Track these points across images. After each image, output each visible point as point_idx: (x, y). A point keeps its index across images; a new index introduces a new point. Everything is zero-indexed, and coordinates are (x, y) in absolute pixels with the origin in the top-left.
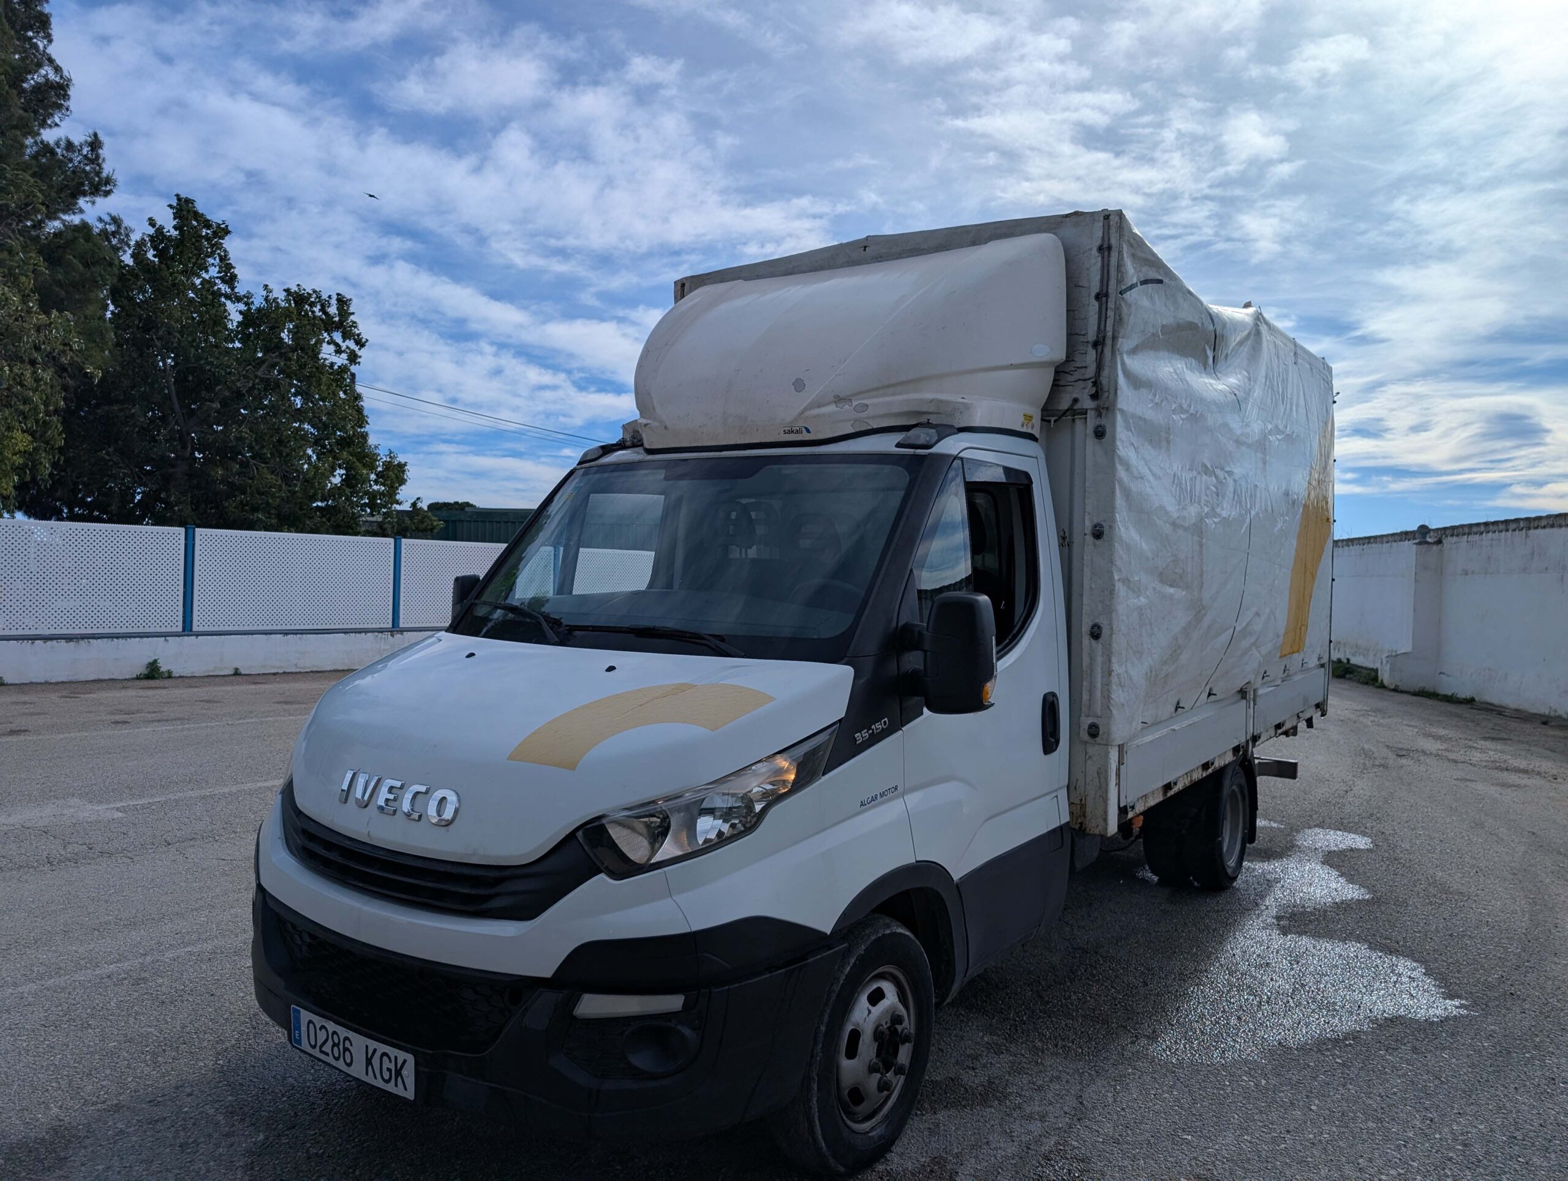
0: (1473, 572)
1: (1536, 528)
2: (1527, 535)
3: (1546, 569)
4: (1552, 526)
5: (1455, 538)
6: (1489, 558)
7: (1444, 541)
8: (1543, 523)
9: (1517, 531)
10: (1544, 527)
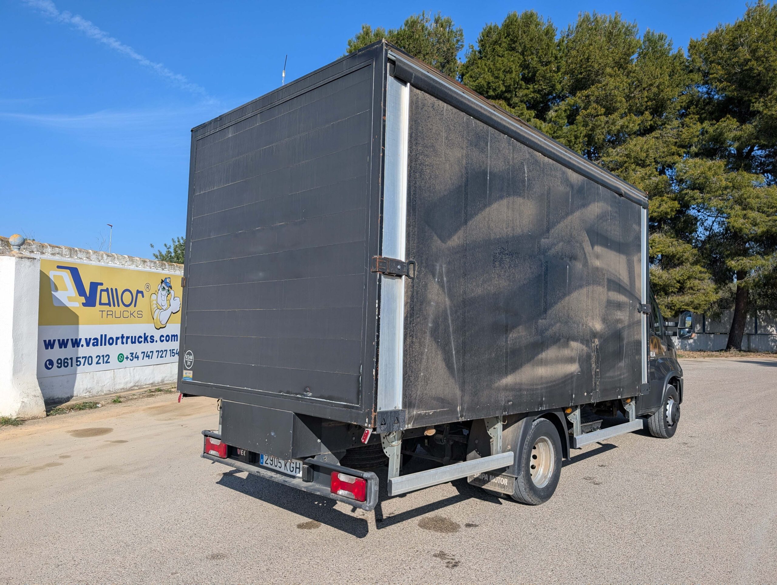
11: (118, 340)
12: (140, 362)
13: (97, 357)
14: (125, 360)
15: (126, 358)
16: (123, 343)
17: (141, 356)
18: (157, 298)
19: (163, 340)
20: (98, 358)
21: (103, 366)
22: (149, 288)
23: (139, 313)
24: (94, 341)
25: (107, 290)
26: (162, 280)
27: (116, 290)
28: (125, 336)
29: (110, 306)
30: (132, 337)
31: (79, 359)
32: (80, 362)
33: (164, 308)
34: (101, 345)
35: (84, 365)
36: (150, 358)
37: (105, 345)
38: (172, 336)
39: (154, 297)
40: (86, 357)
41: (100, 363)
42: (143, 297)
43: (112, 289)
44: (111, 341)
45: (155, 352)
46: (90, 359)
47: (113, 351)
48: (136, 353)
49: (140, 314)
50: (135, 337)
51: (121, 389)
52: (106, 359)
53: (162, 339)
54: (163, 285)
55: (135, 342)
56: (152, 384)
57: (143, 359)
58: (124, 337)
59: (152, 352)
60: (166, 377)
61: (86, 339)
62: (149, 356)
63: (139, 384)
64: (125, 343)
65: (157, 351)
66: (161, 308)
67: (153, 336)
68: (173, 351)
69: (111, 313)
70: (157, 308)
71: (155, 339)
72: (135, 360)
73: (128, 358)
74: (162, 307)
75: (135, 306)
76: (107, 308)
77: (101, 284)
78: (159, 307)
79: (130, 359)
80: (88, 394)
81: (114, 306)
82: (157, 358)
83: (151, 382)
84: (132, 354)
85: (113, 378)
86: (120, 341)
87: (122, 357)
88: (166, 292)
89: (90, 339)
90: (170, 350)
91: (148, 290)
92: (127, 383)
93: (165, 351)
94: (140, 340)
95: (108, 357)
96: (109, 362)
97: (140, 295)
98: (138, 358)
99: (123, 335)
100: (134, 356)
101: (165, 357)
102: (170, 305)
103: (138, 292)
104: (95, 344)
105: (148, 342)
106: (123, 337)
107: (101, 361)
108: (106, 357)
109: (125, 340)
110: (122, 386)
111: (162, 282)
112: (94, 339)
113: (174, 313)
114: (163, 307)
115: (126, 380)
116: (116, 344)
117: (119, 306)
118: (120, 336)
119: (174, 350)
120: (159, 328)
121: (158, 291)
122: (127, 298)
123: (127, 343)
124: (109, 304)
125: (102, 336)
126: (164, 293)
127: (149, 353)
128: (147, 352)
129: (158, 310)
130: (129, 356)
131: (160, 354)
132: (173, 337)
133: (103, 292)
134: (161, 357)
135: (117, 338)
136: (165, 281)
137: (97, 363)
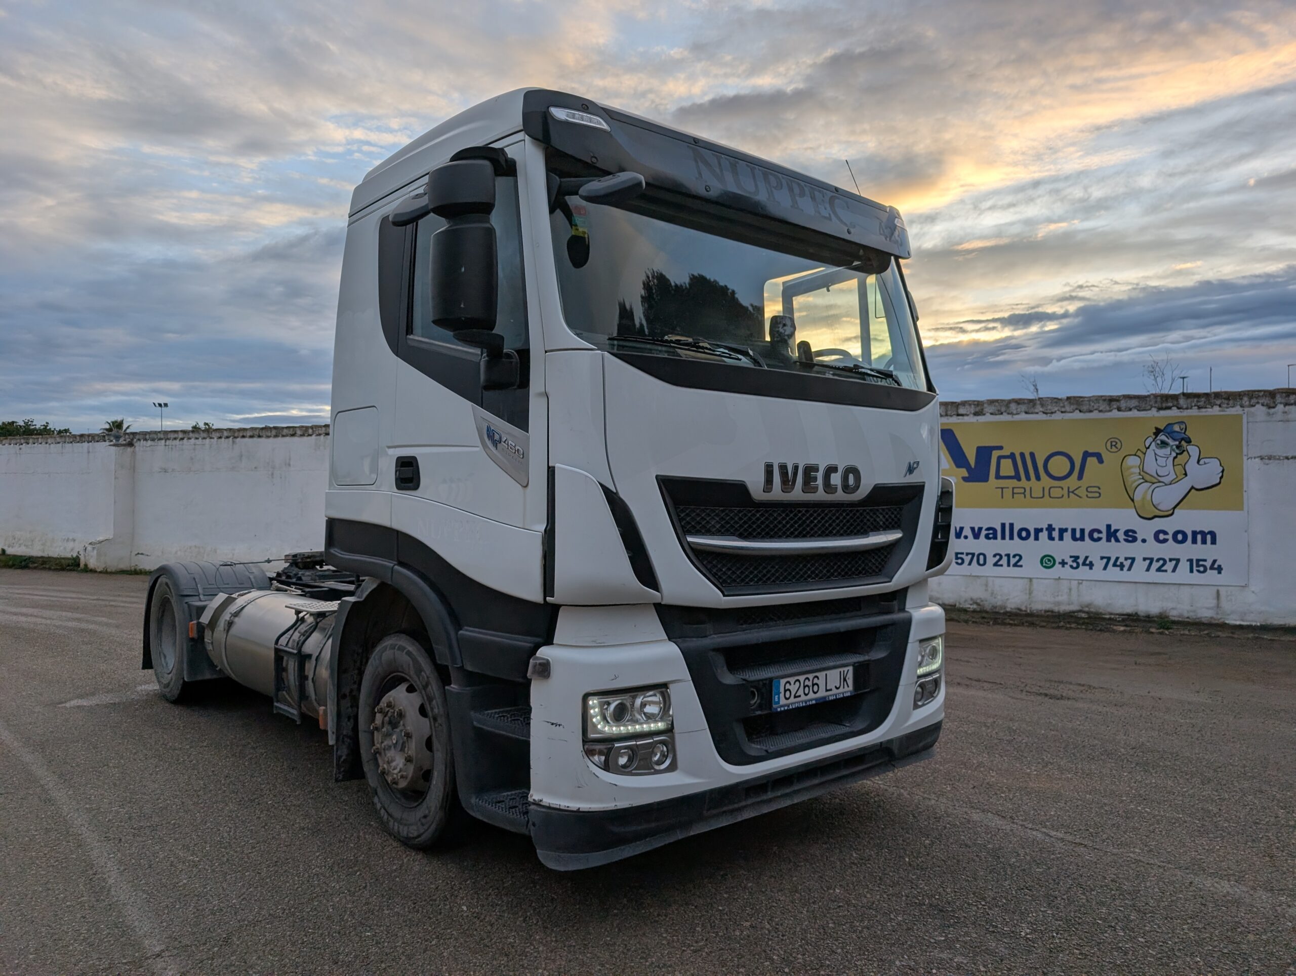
0: (173, 470)
1: (243, 437)
2: (233, 442)
3: (256, 468)
4: (259, 436)
5: (149, 443)
6: (192, 459)
7: (136, 444)
8: (249, 433)
9: (223, 439)
10: (251, 437)
11: (1040, 534)
12: (1097, 572)
13: (995, 556)
14: (1058, 566)
15: (1060, 563)
16: (1051, 538)
17: (1099, 564)
18: (1143, 462)
19: (1165, 541)
20: (998, 557)
21: (1005, 570)
22: (1119, 445)
23: (1089, 489)
24: (987, 532)
25: (1012, 456)
26: (1157, 429)
27: (1032, 455)
28: (1057, 526)
29: (1019, 479)
30: (1074, 531)
31: (959, 556)
32: (963, 560)
33: (1167, 480)
34: (1003, 538)
35: (970, 564)
36: (1126, 569)
37: (1011, 538)
38: (1195, 534)
39: (1133, 461)
40: (973, 555)
41: (1001, 565)
42: (1101, 461)
43: (1022, 455)
44: (1024, 534)
45: (1139, 560)
46: (981, 557)
47: (1030, 550)
48: (1087, 558)
49: (1095, 495)
50: (1082, 531)
51: (1046, 611)
52: (1013, 561)
53: (1162, 537)
54: (1162, 437)
55: (1082, 538)
56: (1129, 615)
57: (1105, 568)
58: (1054, 529)
59: (1133, 559)
60: (1173, 609)
61: (973, 529)
62: (1122, 566)
63: (1092, 610)
64: (1057, 538)
65: (1145, 559)
66: (1156, 481)
67: (1134, 532)
68: (1201, 563)
69: (1022, 491)
70: (1142, 481)
71: (1140, 537)
72: (1084, 569)
73: (1067, 563)
74: (1159, 478)
75: (1080, 477)
76: (1014, 482)
77: (1001, 448)
78: (1148, 478)
79: (1071, 567)
80: (975, 606)
81: (1028, 478)
82: (1148, 570)
83: (1129, 610)
84: (1078, 557)
85: (1028, 592)
86: (1044, 535)
87: (1049, 560)
88: (1172, 450)
89: (980, 529)
90: (1191, 561)
91: (1114, 449)
92: (1059, 604)
93: (1171, 560)
94: (1096, 535)
95: (1017, 558)
96: (1021, 566)
97: (1092, 461)
98: (1091, 565)
99: (1050, 526)
100: (1081, 561)
101: (1174, 570)
102: (1186, 474)
103: (1086, 455)
104: (991, 536)
105: (1117, 540)
106: (1050, 529)
107: (1004, 561)
108: (1014, 556)
109: (1055, 534)
110: (1048, 607)
111: (1158, 432)
112: (988, 529)
113: (1197, 490)
114: (1161, 479)
115: (1060, 599)
116: (1037, 538)
117: (1038, 478)
118: (1045, 526)
119: (1205, 560)
120: (1150, 516)
121: (1144, 450)
122: (1059, 466)
123: (1061, 538)
124: (1017, 477)
125: (1003, 525)
126: (1167, 450)
127: (1121, 560)
128: (1117, 558)
129: (1146, 485)
130: (1069, 561)
131: (1156, 565)
132: (1199, 537)
133: (1003, 461)
134: (1159, 570)
135: (1038, 531)
136: (1169, 430)
137: (996, 564)
